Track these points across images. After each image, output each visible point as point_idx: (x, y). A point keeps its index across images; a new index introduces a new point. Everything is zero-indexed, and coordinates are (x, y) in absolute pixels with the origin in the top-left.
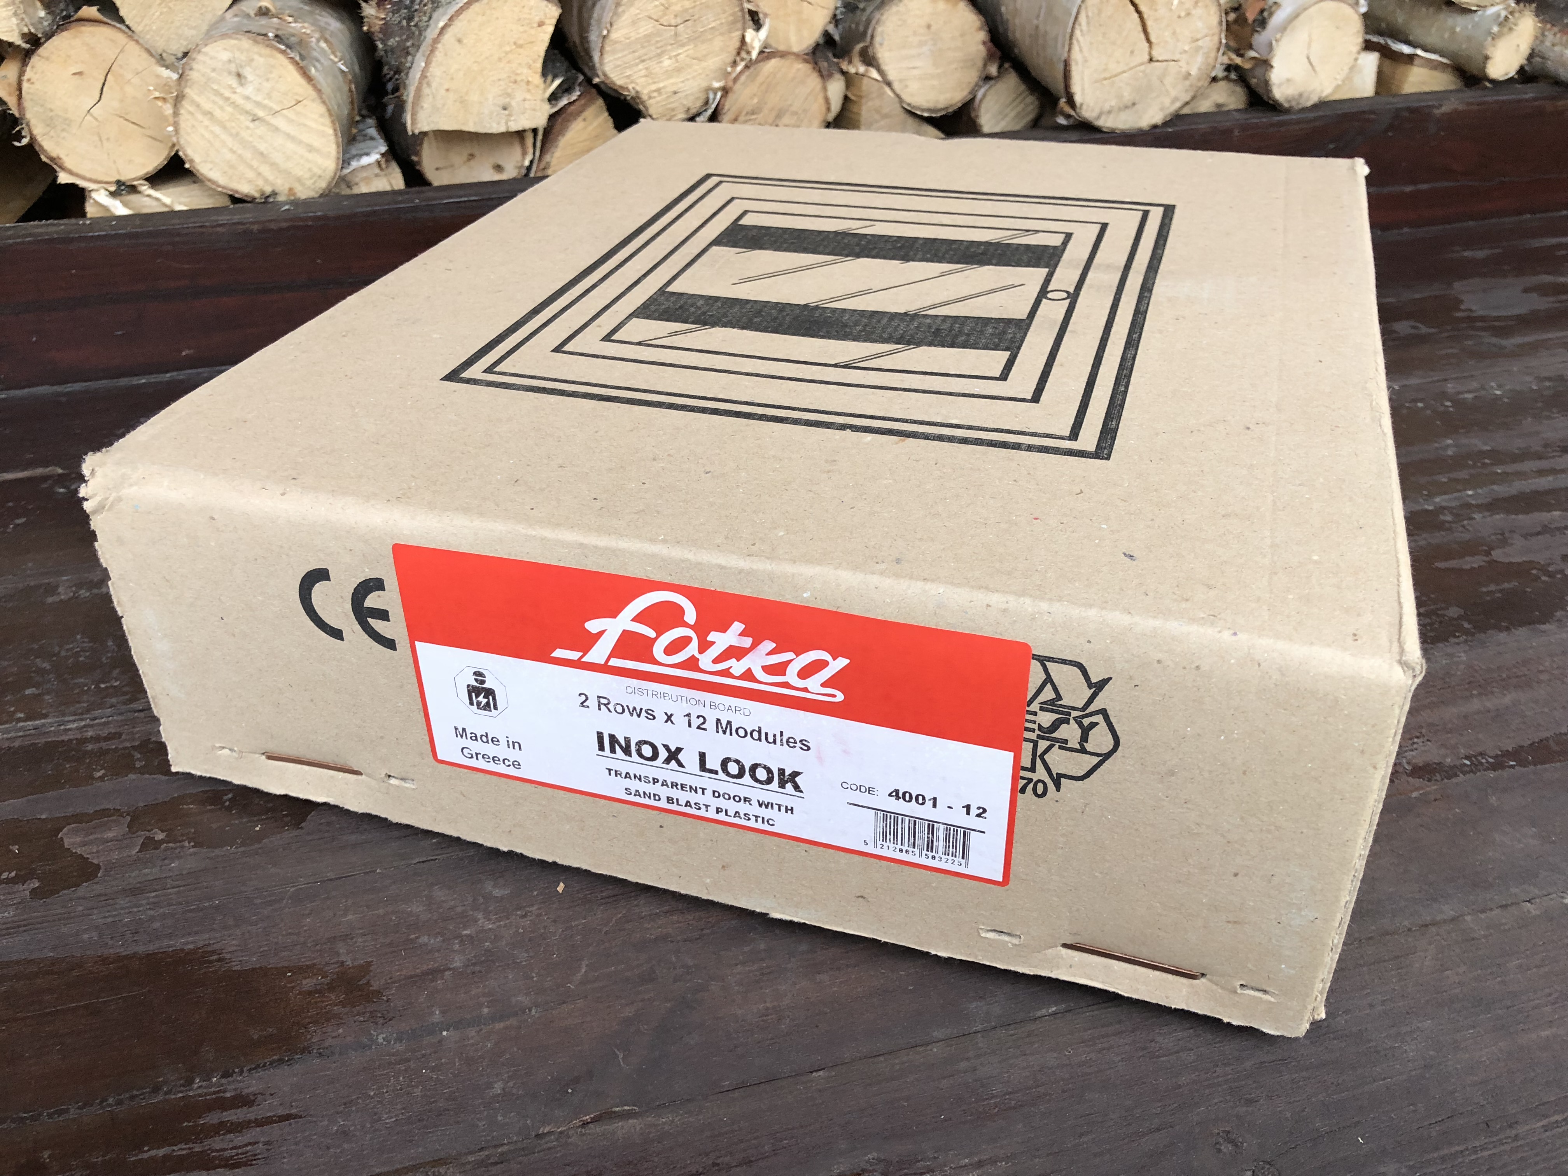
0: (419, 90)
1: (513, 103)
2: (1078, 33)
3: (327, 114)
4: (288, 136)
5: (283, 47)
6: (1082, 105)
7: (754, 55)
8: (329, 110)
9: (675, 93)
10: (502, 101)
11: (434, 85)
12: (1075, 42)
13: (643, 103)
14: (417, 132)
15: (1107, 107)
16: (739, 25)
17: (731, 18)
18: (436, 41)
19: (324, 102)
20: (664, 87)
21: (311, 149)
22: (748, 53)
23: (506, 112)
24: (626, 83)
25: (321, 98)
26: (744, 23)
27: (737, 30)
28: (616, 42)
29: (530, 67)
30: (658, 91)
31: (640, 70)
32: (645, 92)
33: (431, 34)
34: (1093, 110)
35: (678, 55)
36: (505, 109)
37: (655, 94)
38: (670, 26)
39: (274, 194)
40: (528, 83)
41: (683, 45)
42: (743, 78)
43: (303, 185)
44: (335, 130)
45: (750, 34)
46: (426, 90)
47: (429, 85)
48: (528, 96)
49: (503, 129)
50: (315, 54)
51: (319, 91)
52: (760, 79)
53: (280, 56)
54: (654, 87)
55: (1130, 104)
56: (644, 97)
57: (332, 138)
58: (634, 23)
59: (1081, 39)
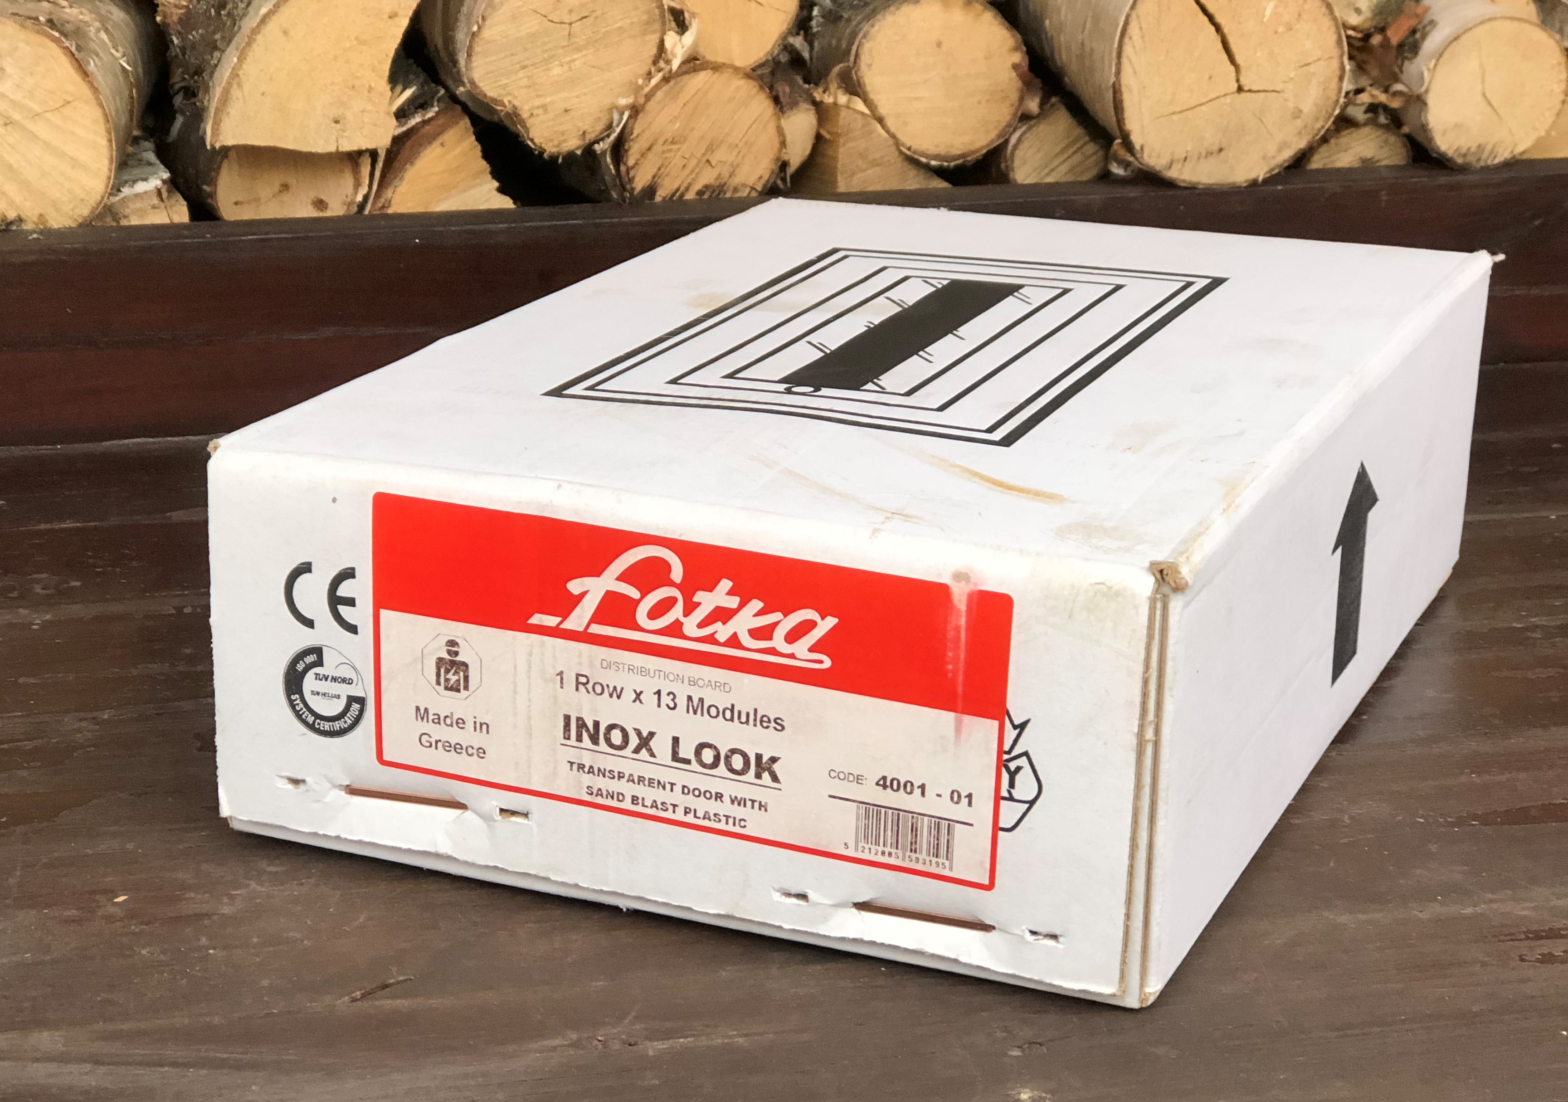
0: (227, 92)
1: (348, 115)
2: (1128, 49)
3: (102, 120)
4: (47, 145)
5: (57, 34)
6: (1142, 147)
7: (675, 64)
8: (105, 115)
9: (566, 111)
10: (334, 112)
11: (246, 87)
12: (1124, 60)
13: (522, 122)
14: (217, 146)
15: (1180, 153)
16: (657, 26)
17: (645, 17)
18: (256, 31)
19: (101, 105)
20: (551, 103)
21: (75, 164)
22: (668, 62)
23: (338, 126)
24: (499, 95)
25: (97, 99)
26: (664, 23)
27: (654, 32)
28: (489, 42)
29: (373, 70)
30: (544, 107)
31: (521, 79)
32: (526, 107)
33: (248, 24)
34: (1159, 156)
35: (573, 61)
36: (337, 122)
37: (540, 111)
38: (562, 23)
39: (20, 220)
40: (370, 89)
41: (579, 49)
42: (659, 94)
43: (58, 210)
44: (110, 141)
45: (671, 39)
46: (235, 92)
47: (240, 85)
48: (369, 107)
49: (332, 149)
50: (93, 45)
51: (95, 90)
52: (684, 97)
53: (53, 45)
54: (537, 102)
55: (1215, 148)
56: (525, 115)
57: (105, 152)
58: (514, 18)
59: (1133, 58)
